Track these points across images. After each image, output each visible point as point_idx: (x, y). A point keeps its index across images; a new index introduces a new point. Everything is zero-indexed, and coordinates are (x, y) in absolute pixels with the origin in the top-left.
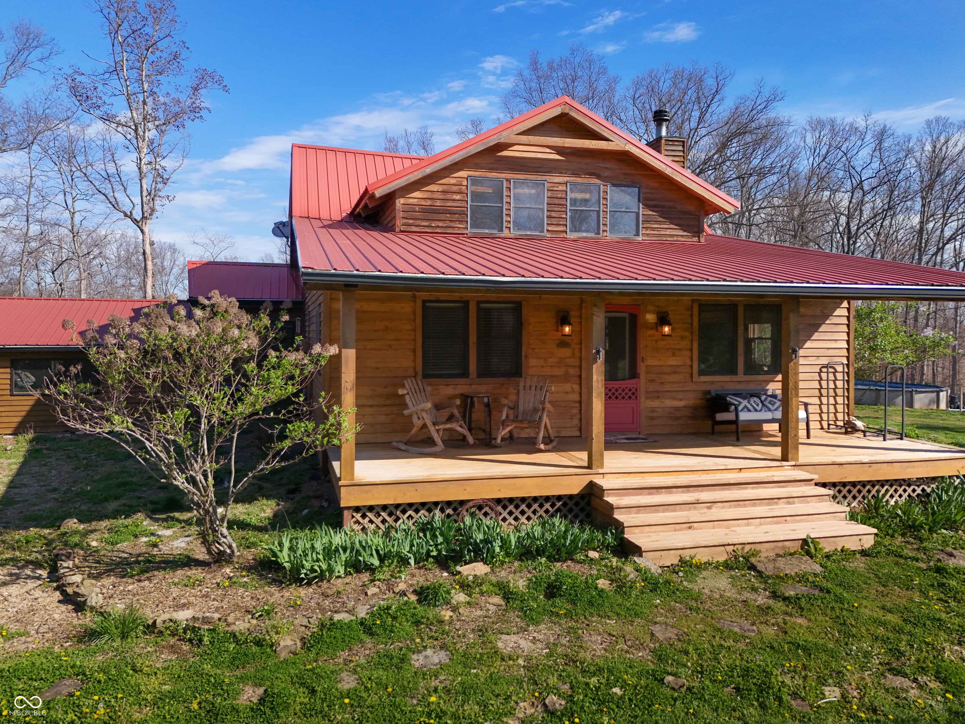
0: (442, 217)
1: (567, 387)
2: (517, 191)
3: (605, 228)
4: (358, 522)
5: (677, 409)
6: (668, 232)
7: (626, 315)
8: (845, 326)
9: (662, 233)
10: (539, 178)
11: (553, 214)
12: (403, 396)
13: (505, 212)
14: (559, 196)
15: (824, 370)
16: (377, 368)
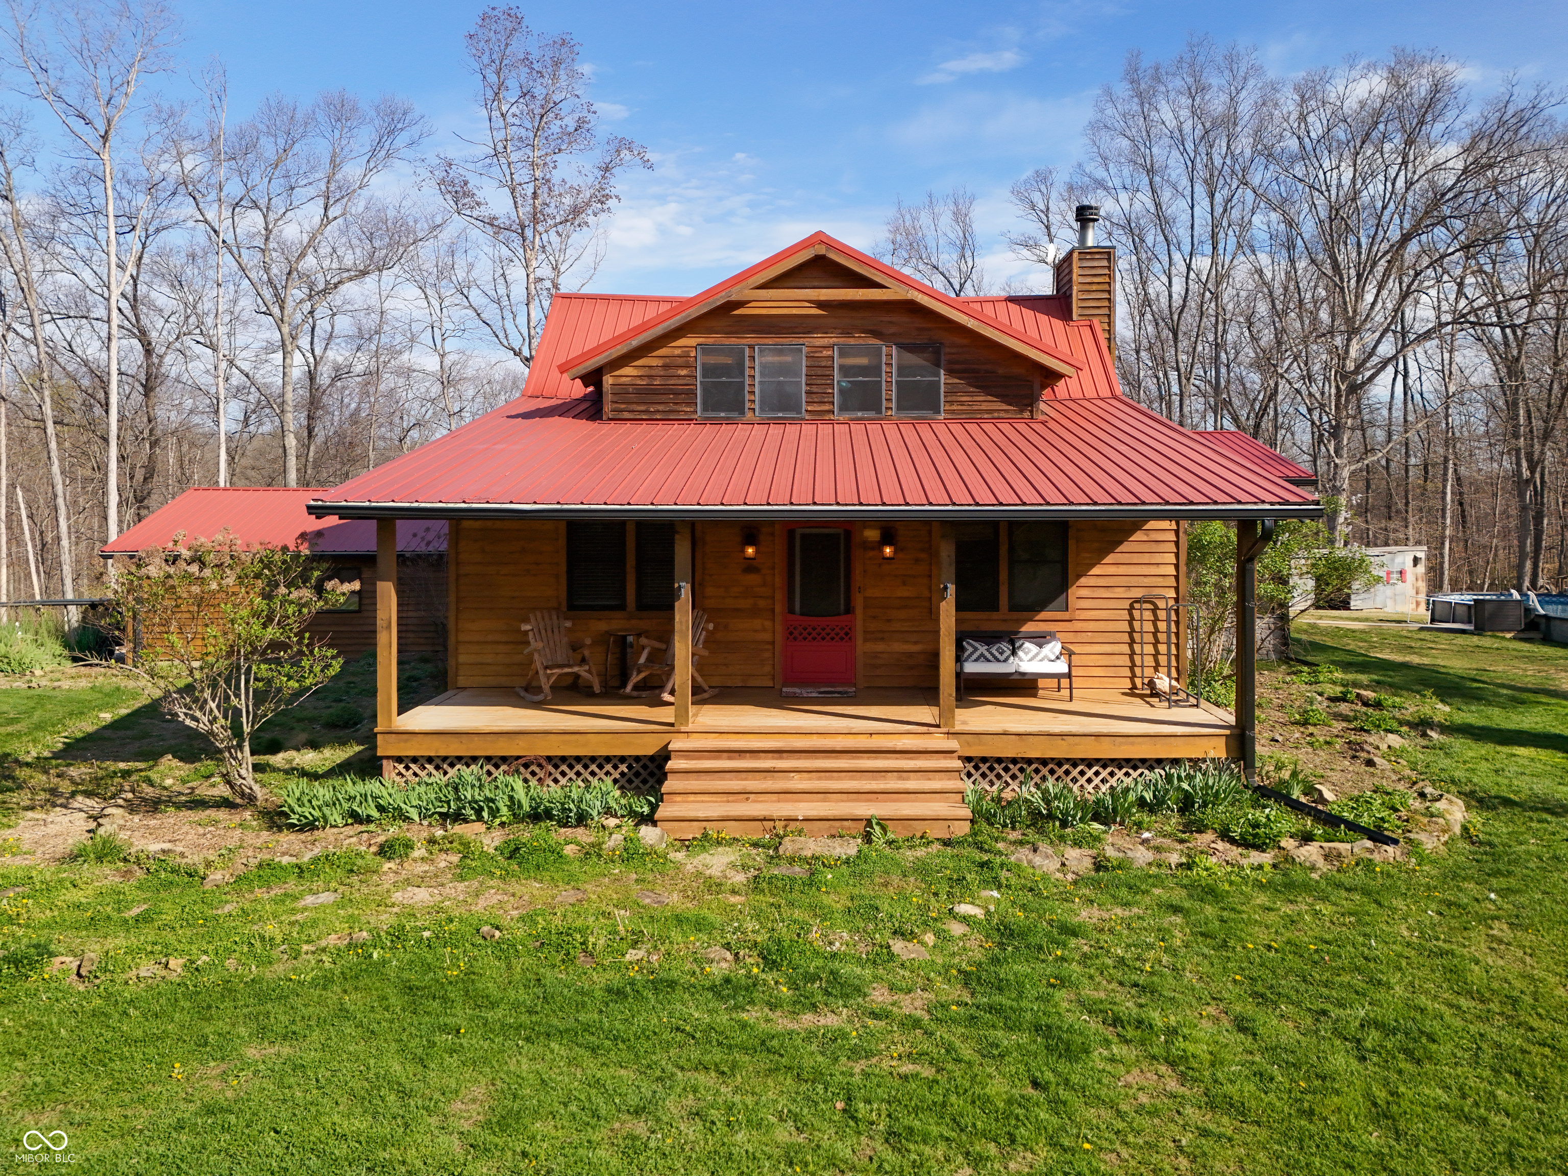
0: (663, 398)
1: (757, 623)
2: (764, 360)
3: (889, 405)
4: (400, 774)
5: (910, 655)
6: (984, 406)
7: (840, 531)
8: (1173, 545)
9: (975, 408)
10: (795, 341)
11: (815, 389)
12: (526, 632)
13: (747, 388)
14: (823, 364)
15: (1137, 606)
16: (514, 598)
